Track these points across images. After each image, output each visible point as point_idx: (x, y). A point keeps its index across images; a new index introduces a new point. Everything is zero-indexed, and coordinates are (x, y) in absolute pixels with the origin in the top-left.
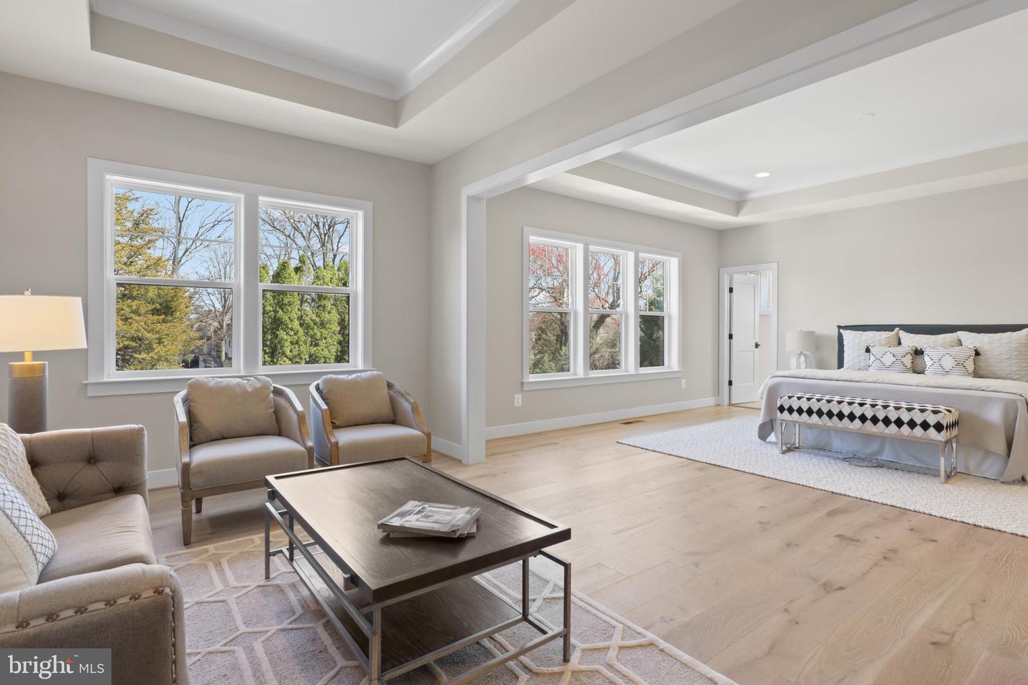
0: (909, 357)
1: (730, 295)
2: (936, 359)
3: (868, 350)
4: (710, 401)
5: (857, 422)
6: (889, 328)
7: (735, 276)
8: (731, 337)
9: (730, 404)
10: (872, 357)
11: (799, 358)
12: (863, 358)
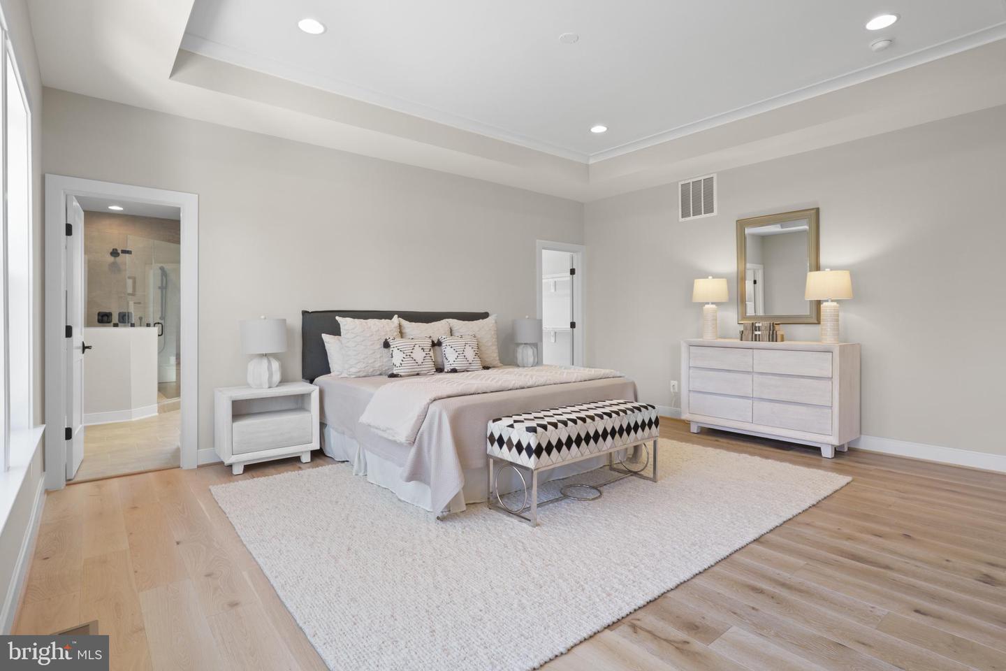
3: (386, 345)
8: (68, 332)
9: (68, 482)
10: (397, 353)
12: (378, 356)
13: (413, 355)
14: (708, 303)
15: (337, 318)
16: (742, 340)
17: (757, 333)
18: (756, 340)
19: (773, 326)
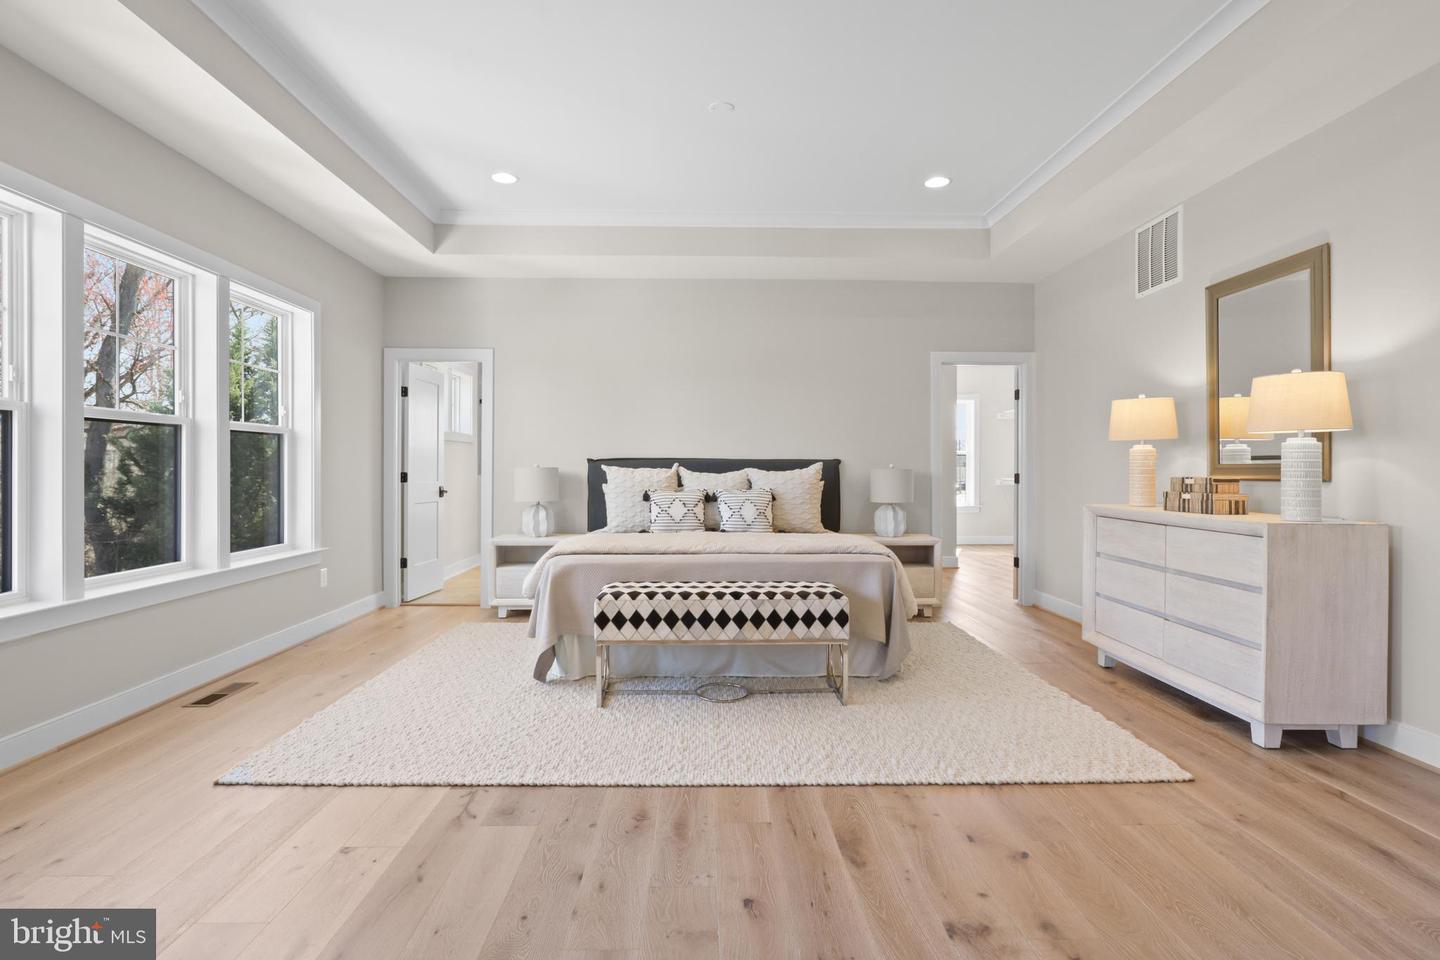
0: (701, 505)
1: (403, 402)
2: (735, 507)
3: (646, 498)
4: (369, 602)
5: (732, 626)
6: (666, 463)
7: (412, 366)
8: (404, 477)
9: (404, 603)
10: (654, 507)
11: (537, 513)
12: (639, 510)
13: (669, 511)
14: (1138, 442)
15: (604, 467)
16: (1166, 509)
17: (1186, 496)
18: (1184, 511)
19: (1211, 484)
